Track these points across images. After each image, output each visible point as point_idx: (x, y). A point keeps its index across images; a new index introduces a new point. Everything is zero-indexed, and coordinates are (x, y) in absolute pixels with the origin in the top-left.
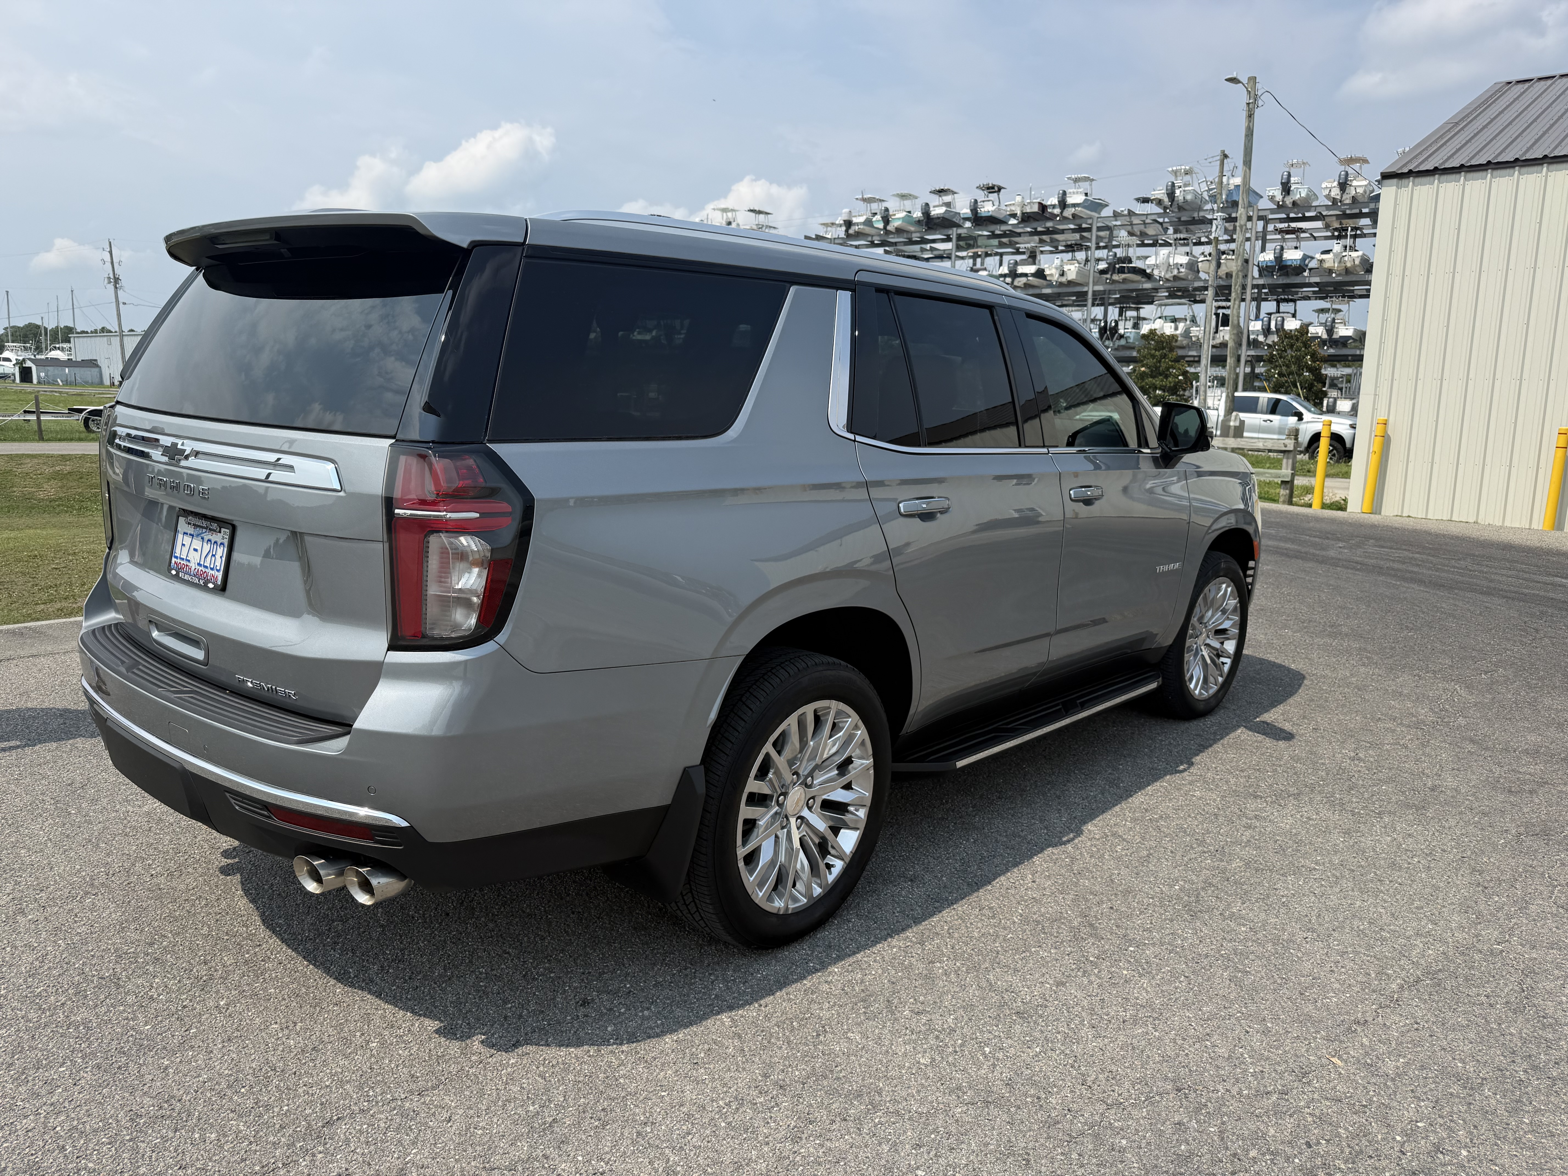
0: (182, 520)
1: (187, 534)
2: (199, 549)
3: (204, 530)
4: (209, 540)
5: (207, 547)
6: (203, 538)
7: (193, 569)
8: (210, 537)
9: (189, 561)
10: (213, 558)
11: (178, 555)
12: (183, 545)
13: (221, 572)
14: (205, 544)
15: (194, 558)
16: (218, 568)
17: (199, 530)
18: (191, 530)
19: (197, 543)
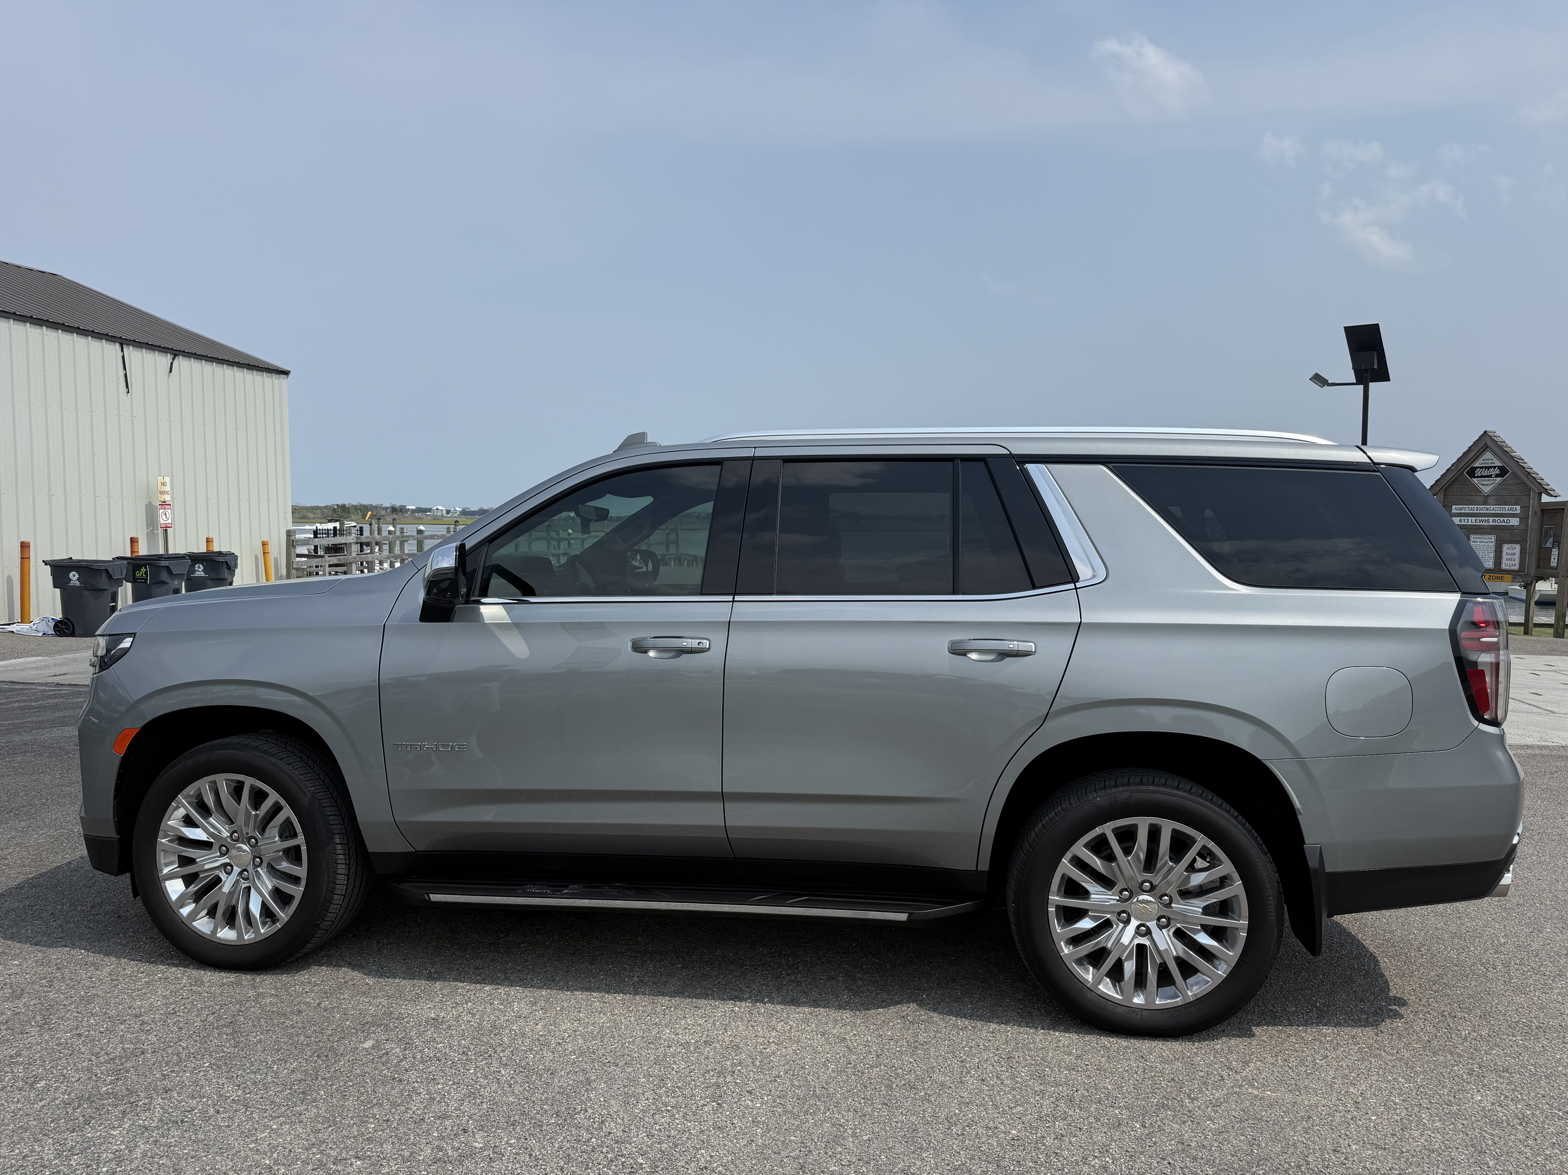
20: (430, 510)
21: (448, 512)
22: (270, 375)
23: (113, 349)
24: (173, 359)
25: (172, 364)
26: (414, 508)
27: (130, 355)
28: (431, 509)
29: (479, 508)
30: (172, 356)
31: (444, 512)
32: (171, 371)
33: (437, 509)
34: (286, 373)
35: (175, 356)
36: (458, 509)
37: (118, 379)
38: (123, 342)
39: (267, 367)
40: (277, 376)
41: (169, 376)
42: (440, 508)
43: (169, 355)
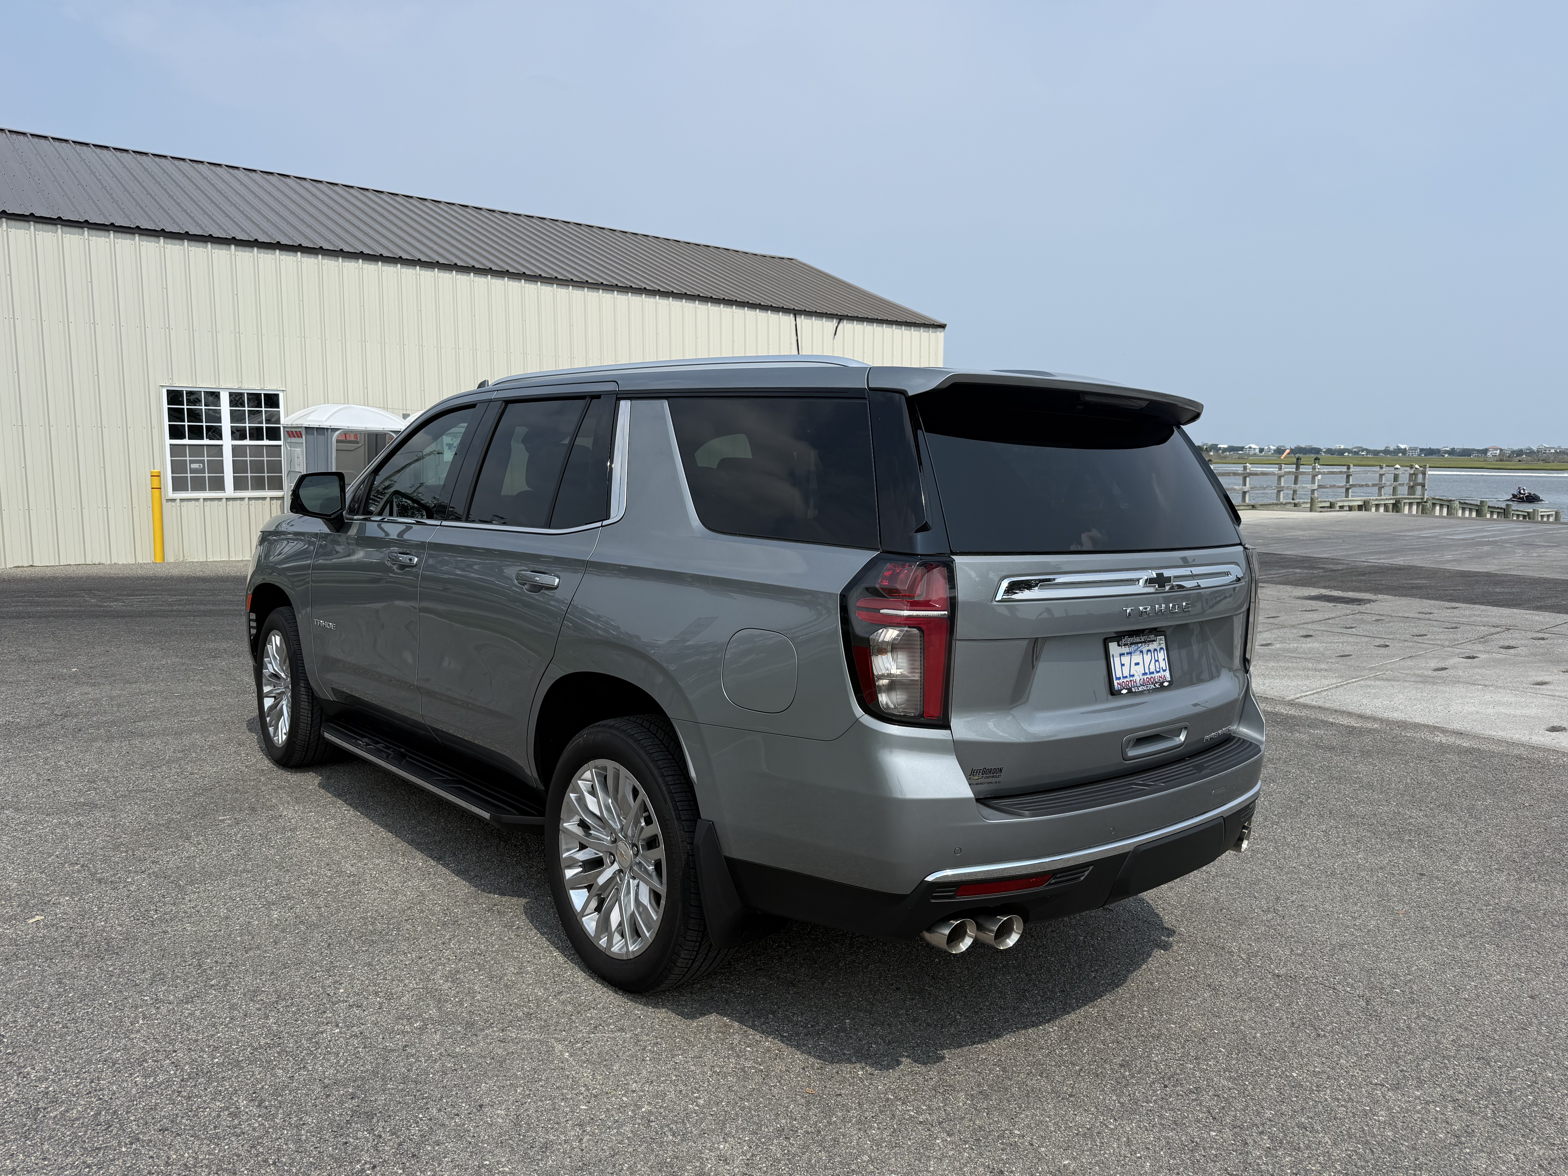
0: (1113, 647)
1: (1124, 654)
2: (1140, 661)
3: (1140, 645)
4: (1149, 651)
5: (1147, 658)
6: (1141, 652)
7: (1138, 681)
8: (1147, 648)
9: (1133, 676)
10: (1157, 663)
11: (1119, 674)
12: (1123, 665)
13: (1168, 671)
14: (1145, 656)
15: (1138, 672)
16: (1164, 668)
17: (1133, 648)
18: (1125, 650)
19: (1137, 658)
20: (1242, 449)
21: (1261, 450)
22: (927, 329)
23: (787, 320)
24: (839, 323)
25: (837, 327)
26: (1226, 446)
27: (802, 322)
28: (1243, 447)
29: (1295, 446)
30: (838, 321)
31: (1257, 451)
32: (835, 334)
33: (1250, 448)
34: (943, 326)
35: (840, 320)
36: (1272, 447)
37: (791, 344)
38: (796, 313)
39: (932, 323)
40: (934, 330)
41: (834, 338)
42: (1253, 446)
43: (835, 321)
